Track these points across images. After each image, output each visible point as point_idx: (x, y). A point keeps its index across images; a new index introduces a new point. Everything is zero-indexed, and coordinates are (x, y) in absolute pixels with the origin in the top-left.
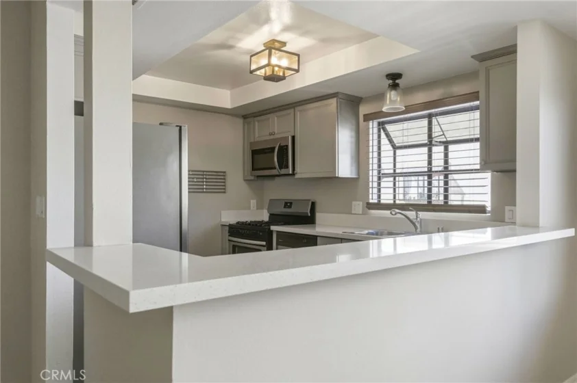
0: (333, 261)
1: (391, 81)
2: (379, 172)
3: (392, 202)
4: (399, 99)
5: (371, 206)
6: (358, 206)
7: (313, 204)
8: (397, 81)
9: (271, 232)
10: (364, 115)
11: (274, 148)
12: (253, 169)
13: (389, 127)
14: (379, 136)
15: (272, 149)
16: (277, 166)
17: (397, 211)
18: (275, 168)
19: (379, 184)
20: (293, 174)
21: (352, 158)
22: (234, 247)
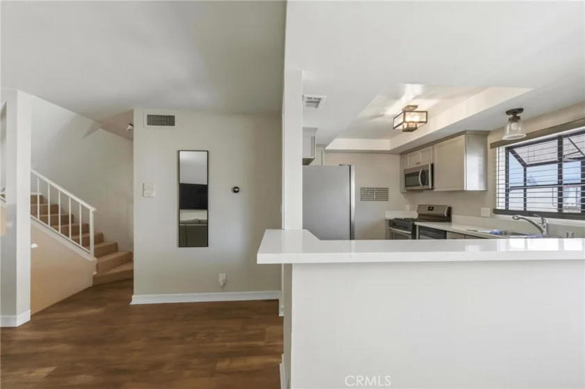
0: (463, 250)
1: (511, 116)
2: (507, 186)
3: (523, 209)
4: (520, 129)
5: (497, 212)
6: (487, 211)
7: (450, 209)
8: (518, 115)
9: (414, 226)
10: (491, 144)
11: (419, 172)
12: (406, 186)
13: (517, 151)
14: (507, 158)
15: (417, 174)
16: (421, 183)
17: (520, 216)
18: (419, 185)
19: (507, 195)
20: (432, 189)
21: (480, 175)
22: (392, 233)
